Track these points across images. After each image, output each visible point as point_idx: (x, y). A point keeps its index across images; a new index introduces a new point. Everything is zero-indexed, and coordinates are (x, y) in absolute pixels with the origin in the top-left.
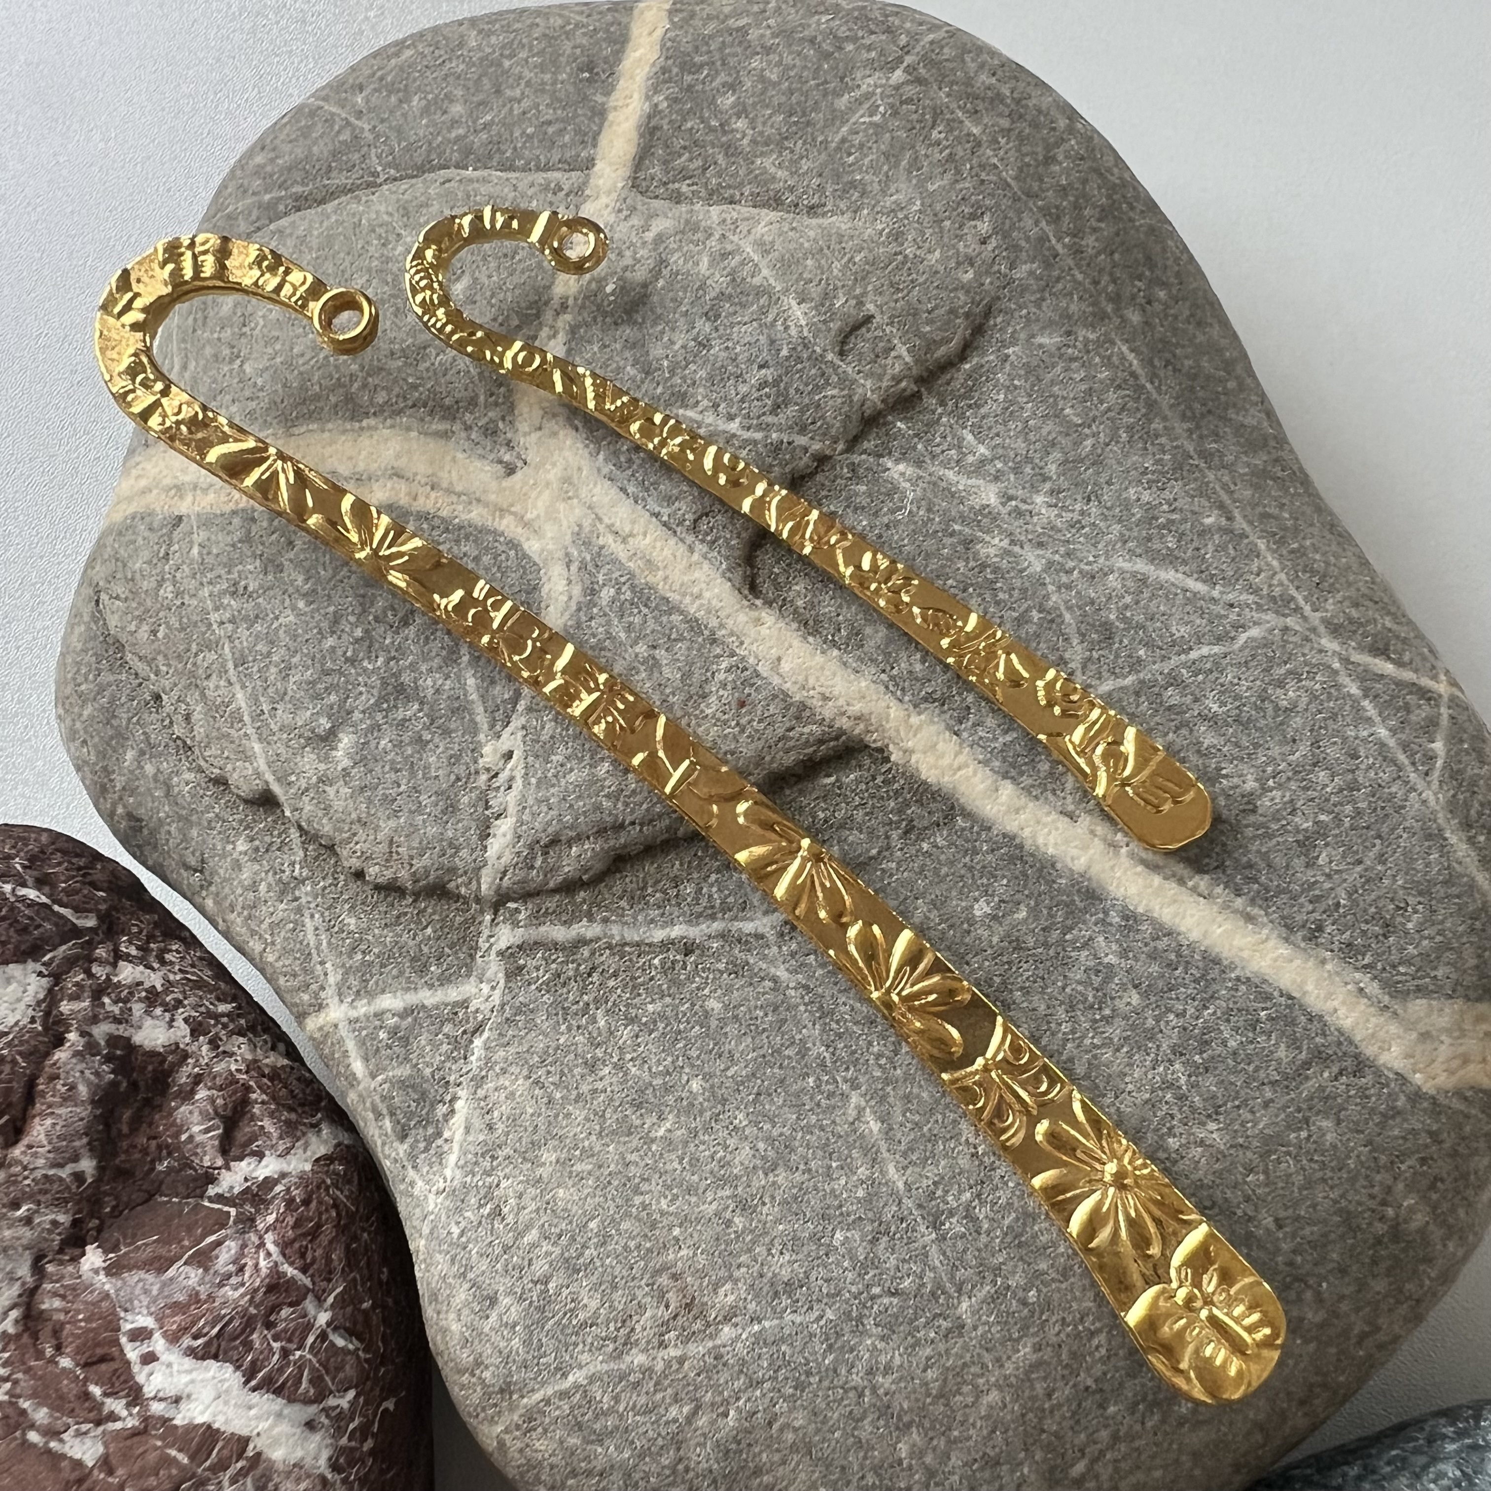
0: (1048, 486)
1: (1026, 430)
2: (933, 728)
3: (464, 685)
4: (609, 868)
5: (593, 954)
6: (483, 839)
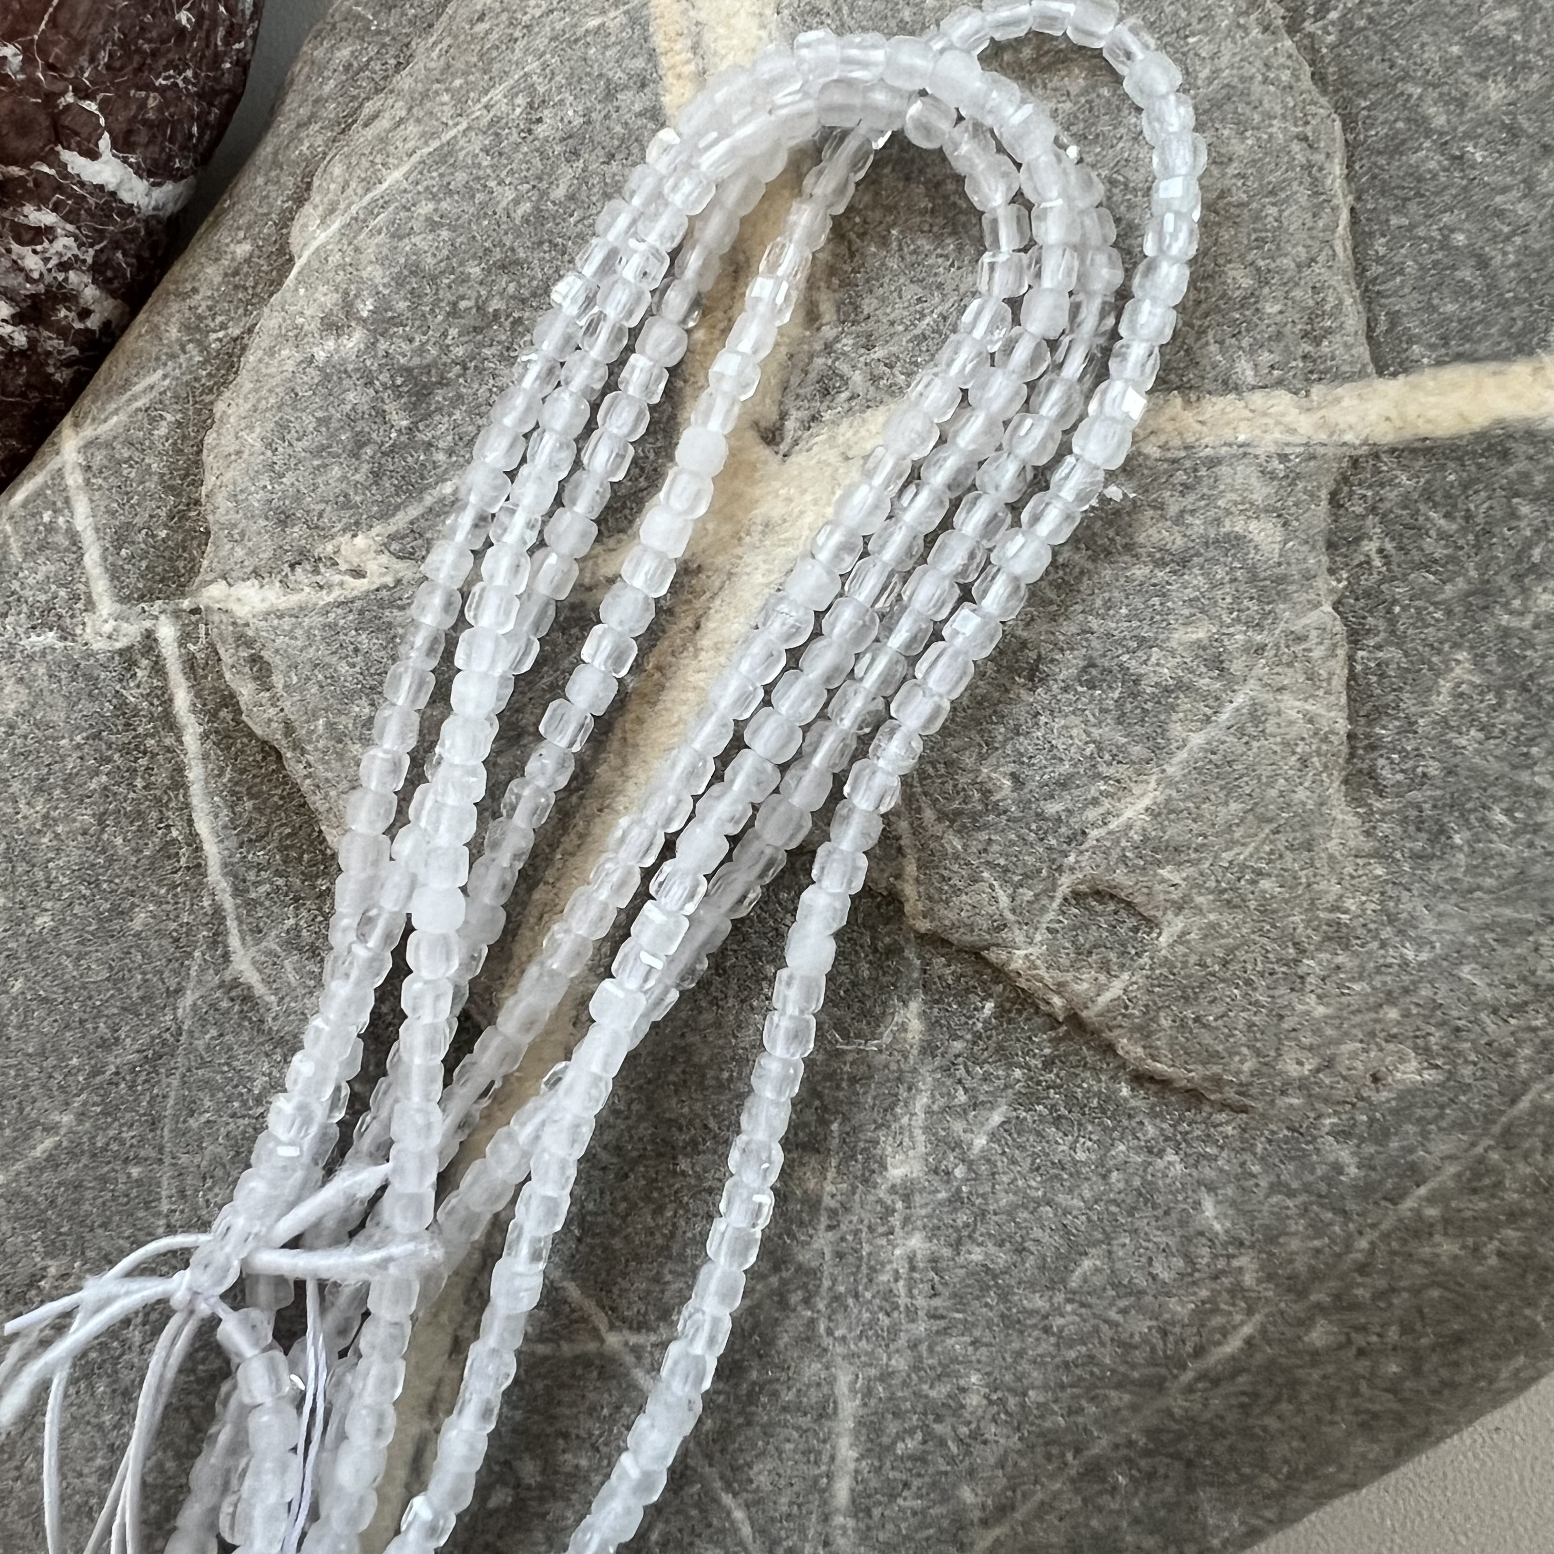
0: (944, 1252)
1: (1032, 1204)
3: (442, 479)
4: (265, 742)
5: (169, 750)
6: (256, 573)
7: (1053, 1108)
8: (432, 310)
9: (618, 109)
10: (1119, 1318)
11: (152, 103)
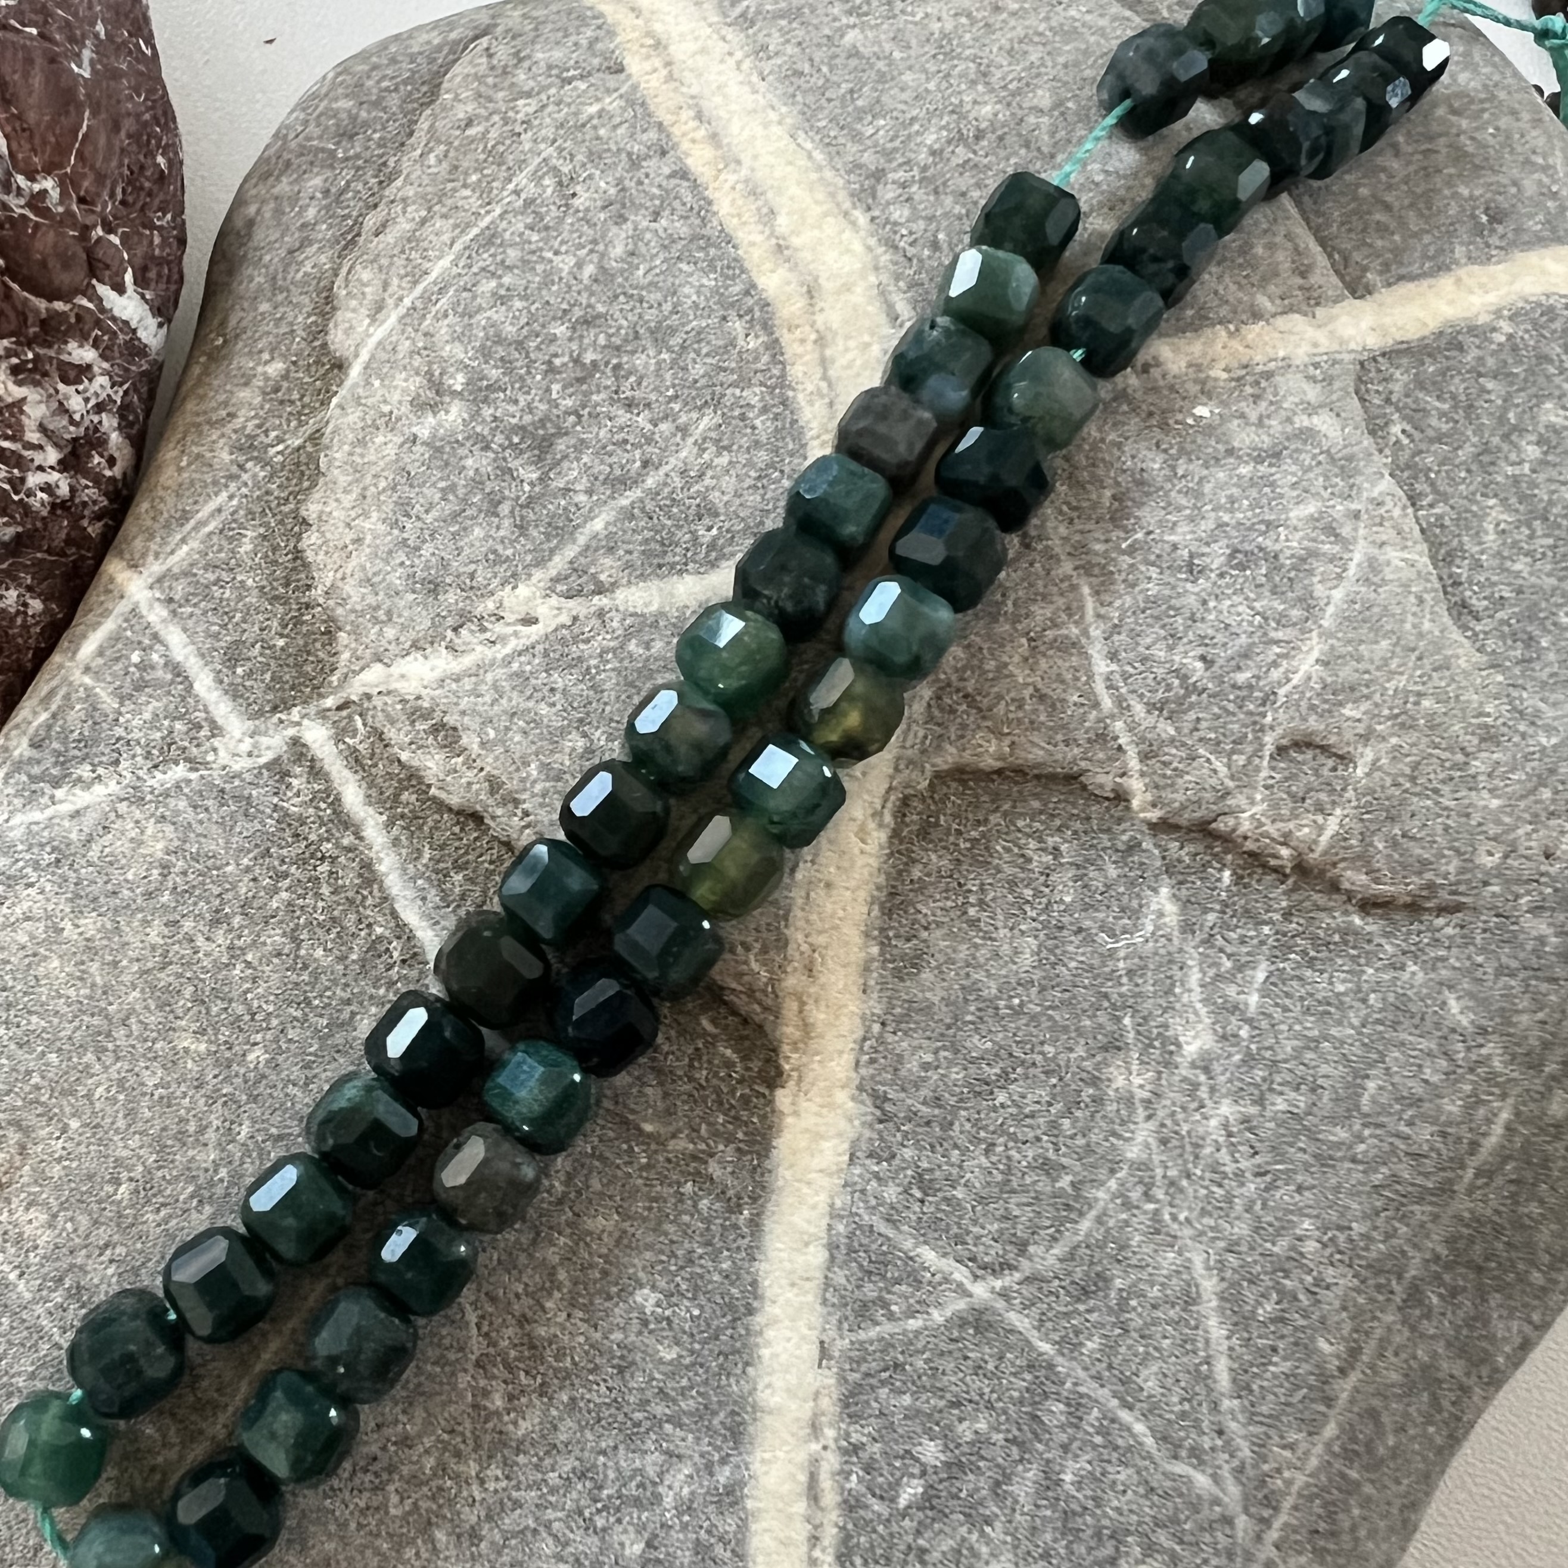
0: (1253, 1110)
1: (1312, 1044)
2: (843, 1124)
3: (589, 518)
4: (459, 813)
5: (349, 849)
6: (416, 646)
7: (1304, 953)
8: (529, 373)
9: (647, 176)
10: (1407, 1130)
11: (157, 240)
